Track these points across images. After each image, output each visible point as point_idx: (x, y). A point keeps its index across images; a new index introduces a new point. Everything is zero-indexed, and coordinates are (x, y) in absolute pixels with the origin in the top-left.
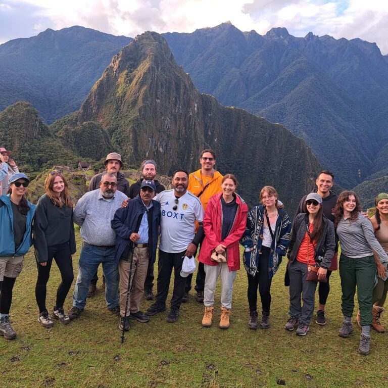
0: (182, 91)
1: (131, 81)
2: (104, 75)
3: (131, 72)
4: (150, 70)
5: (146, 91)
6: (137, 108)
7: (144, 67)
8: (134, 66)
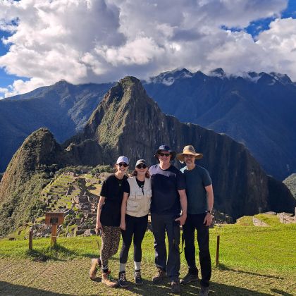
0: (153, 114)
1: (117, 109)
2: (99, 107)
3: (117, 103)
4: (130, 102)
5: (127, 116)
6: (122, 127)
7: (126, 99)
8: (119, 100)
